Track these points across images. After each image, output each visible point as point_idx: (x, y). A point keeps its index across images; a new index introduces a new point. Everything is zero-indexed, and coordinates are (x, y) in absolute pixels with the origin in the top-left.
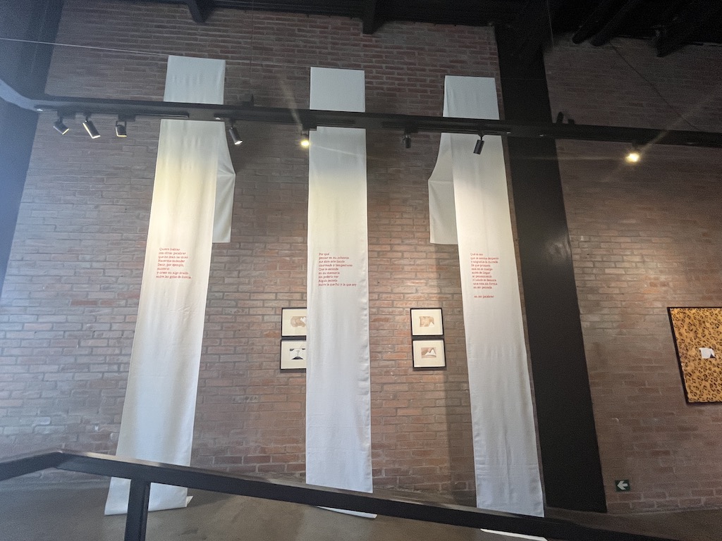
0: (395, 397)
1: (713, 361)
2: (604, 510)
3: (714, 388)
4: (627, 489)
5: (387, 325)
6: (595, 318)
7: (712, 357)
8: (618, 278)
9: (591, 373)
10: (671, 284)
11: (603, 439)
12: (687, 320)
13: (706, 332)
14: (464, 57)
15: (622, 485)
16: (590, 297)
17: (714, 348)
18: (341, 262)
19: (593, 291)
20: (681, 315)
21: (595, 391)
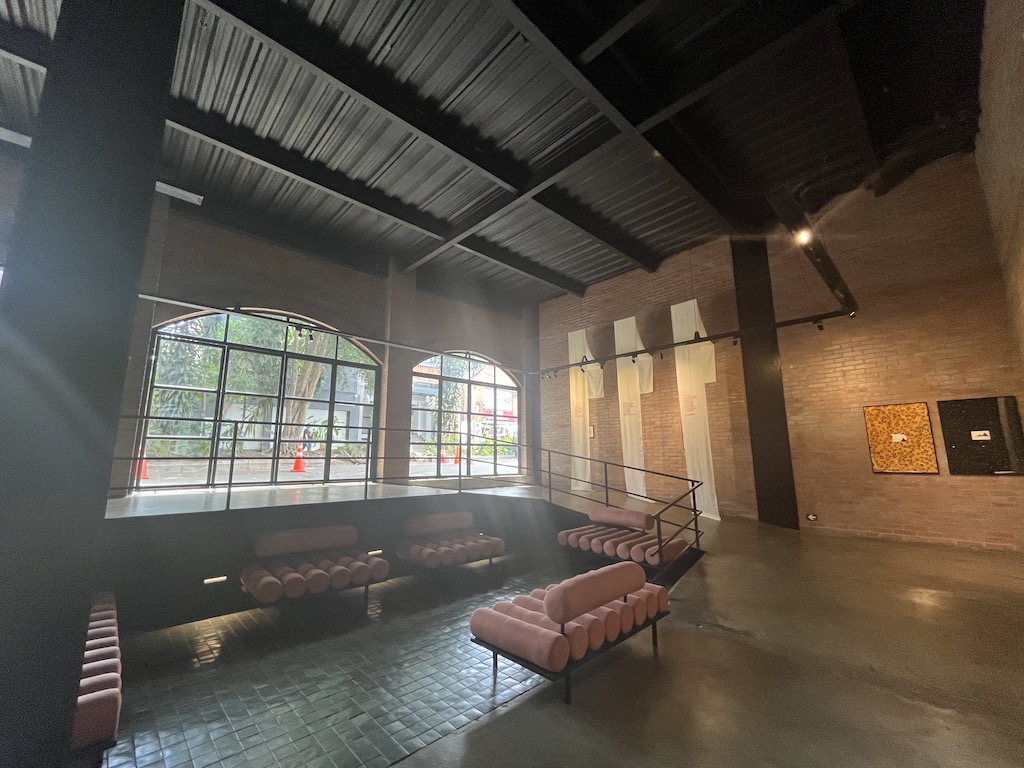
0: (676, 463)
1: (904, 443)
2: (798, 528)
3: (902, 462)
4: (815, 520)
5: (670, 429)
6: (799, 418)
7: (903, 440)
8: (820, 390)
9: (793, 452)
10: (870, 389)
11: (799, 491)
12: (881, 415)
13: (901, 423)
14: (708, 265)
15: (811, 517)
16: (796, 405)
17: (908, 434)
18: (631, 405)
19: (797, 401)
20: (876, 412)
21: (794, 463)
